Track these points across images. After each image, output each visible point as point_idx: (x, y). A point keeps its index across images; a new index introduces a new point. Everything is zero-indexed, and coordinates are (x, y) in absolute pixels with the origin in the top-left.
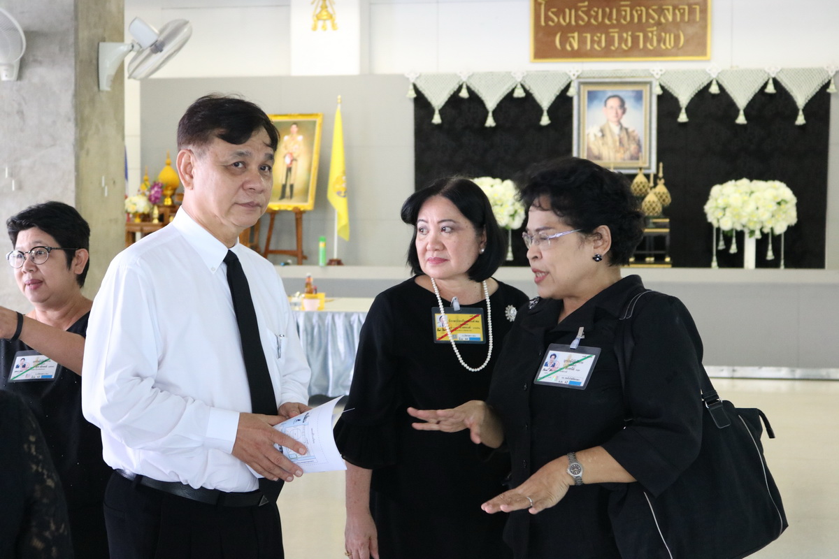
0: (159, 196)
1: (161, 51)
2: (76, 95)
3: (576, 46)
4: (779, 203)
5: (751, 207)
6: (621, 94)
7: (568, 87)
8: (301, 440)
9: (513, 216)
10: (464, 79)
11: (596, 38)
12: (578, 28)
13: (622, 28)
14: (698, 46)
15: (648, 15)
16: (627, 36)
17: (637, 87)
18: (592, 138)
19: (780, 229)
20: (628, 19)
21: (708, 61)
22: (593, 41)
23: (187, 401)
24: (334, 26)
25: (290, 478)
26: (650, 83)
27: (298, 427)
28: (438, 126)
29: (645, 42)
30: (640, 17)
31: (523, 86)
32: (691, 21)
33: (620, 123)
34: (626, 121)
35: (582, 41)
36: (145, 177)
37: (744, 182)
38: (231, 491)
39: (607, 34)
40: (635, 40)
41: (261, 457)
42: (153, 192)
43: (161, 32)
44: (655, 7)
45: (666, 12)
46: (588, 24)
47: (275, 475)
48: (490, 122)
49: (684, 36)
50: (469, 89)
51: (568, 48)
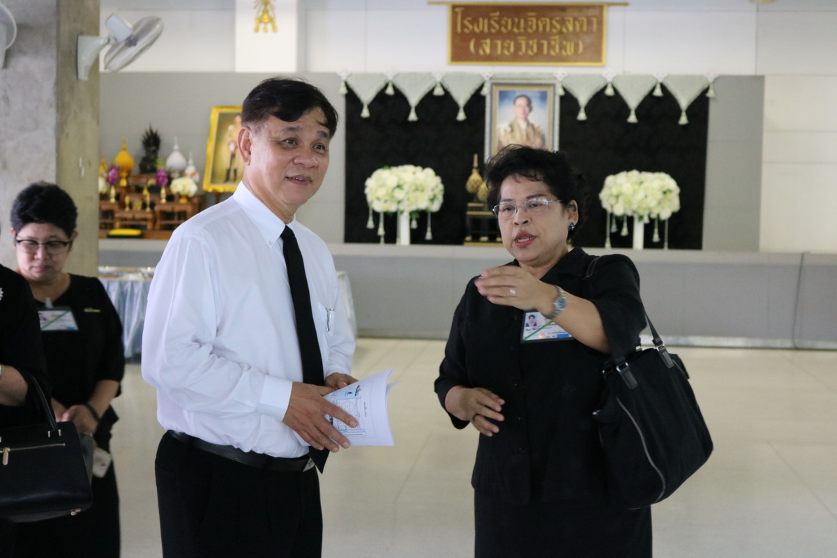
0: (116, 177)
1: (135, 44)
2: (58, 83)
3: (488, 50)
4: (665, 193)
5: (640, 195)
6: (529, 94)
7: (482, 87)
8: (352, 413)
9: (432, 200)
10: (390, 78)
11: (506, 45)
12: (489, 35)
13: (529, 36)
14: (594, 53)
15: (552, 25)
16: (534, 43)
17: (542, 89)
18: (502, 133)
19: (665, 214)
20: (534, 27)
21: (603, 67)
22: (503, 47)
23: (242, 368)
24: (275, 29)
25: (335, 449)
26: (553, 85)
27: (350, 400)
28: (366, 120)
29: (548, 49)
30: (544, 26)
31: (442, 86)
32: (589, 32)
33: (526, 120)
34: (532, 118)
35: (493, 47)
36: (103, 161)
37: (635, 173)
38: (279, 456)
39: (516, 41)
40: (540, 47)
41: (311, 426)
42: (111, 174)
43: (135, 27)
44: (558, 18)
45: (567, 23)
46: (499, 32)
47: (321, 445)
48: (413, 116)
49: (583, 44)
50: (395, 88)
51: (481, 52)
